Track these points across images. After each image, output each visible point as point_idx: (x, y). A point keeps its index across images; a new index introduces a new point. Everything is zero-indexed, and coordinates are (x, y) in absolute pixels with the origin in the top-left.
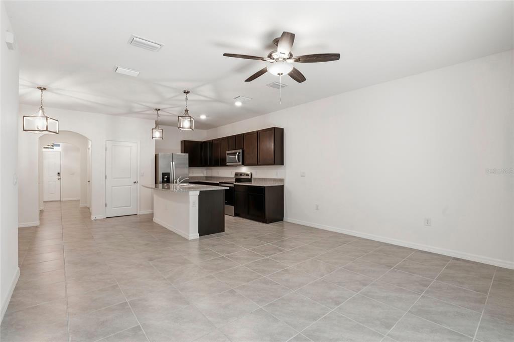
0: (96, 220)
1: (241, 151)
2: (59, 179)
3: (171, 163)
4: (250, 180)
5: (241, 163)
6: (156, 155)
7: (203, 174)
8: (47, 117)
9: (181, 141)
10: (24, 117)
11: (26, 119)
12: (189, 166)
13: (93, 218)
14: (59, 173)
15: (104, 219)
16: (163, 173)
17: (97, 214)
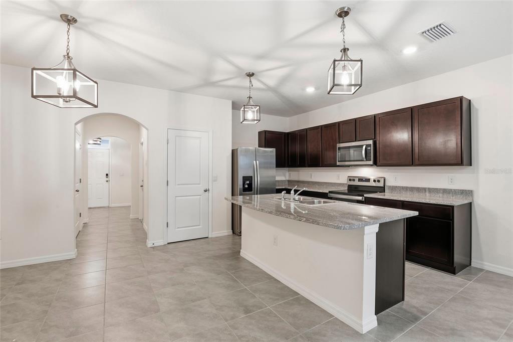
0: (153, 248)
1: (371, 142)
2: (107, 181)
3: (255, 162)
4: (382, 189)
5: (371, 162)
6: (233, 151)
7: (285, 177)
8: (75, 70)
9: (259, 133)
10: (33, 69)
11: (36, 73)
12: (276, 167)
13: (150, 244)
14: (107, 175)
15: (165, 245)
16: (243, 177)
17: (156, 239)
